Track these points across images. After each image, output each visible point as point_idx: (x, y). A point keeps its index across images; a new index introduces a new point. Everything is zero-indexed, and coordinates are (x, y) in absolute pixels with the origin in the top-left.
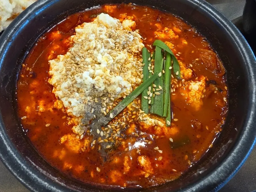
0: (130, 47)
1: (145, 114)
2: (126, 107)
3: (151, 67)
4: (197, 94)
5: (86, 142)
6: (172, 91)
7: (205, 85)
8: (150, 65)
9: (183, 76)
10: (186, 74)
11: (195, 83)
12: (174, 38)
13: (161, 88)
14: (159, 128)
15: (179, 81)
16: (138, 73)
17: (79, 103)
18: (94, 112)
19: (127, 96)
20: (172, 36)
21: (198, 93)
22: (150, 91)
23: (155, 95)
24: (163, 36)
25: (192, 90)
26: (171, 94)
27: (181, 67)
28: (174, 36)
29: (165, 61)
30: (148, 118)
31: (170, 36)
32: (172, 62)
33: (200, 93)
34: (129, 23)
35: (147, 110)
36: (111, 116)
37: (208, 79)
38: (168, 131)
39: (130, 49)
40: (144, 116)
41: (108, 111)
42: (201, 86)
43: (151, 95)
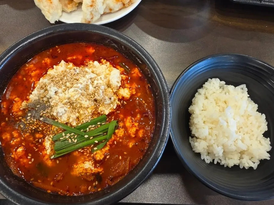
0: (100, 105)
1: (51, 139)
2: (52, 125)
3: (92, 127)
4: (82, 169)
5: (20, 113)
6: (79, 150)
7: (93, 173)
8: (93, 126)
9: (96, 154)
10: (97, 155)
11: (91, 164)
12: (130, 134)
13: (76, 141)
14: (45, 152)
15: (91, 153)
16: (82, 121)
17: (37, 96)
18: (38, 107)
19: (58, 121)
20: (131, 132)
21: (83, 170)
22: (70, 135)
23: (69, 140)
24: (128, 124)
25: (83, 164)
26: (77, 150)
27: (103, 149)
28: (131, 133)
29: (102, 135)
30: (49, 142)
31: (130, 130)
32: (103, 141)
33: (84, 171)
35: (55, 139)
36: (41, 119)
37: (101, 174)
38: (47, 159)
39: (99, 106)
40: (49, 139)
41: (44, 115)
42: (92, 170)
43: (67, 137)
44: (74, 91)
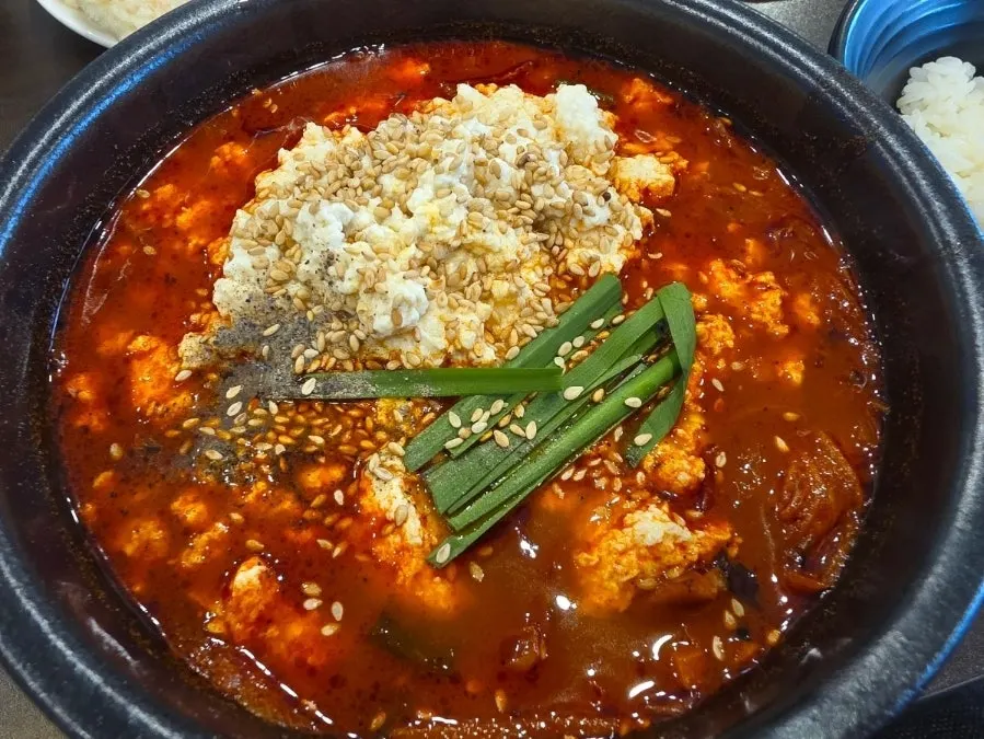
0: (569, 243)
1: (398, 463)
2: (373, 400)
3: (574, 349)
4: (633, 556)
6: (565, 476)
7: (695, 558)
8: (579, 342)
9: (658, 465)
10: (666, 468)
11: (666, 517)
12: (765, 325)
13: (531, 430)
14: (394, 540)
15: (629, 468)
16: (514, 333)
17: (253, 280)
18: (274, 336)
19: (402, 367)
20: (762, 313)
21: (641, 557)
22: (487, 414)
23: (493, 438)
24: (729, 289)
25: (626, 530)
26: (551, 479)
27: (680, 431)
28: (767, 318)
29: (641, 366)
30: (397, 483)
31: (757, 309)
32: (662, 392)
33: (649, 566)
34: (650, 170)
35: (419, 458)
36: (308, 388)
37: (734, 552)
38: (417, 576)
39: (562, 247)
40: (389, 463)
41: (314, 366)
42: (683, 546)
43: (479, 427)
44: (437, 197)
